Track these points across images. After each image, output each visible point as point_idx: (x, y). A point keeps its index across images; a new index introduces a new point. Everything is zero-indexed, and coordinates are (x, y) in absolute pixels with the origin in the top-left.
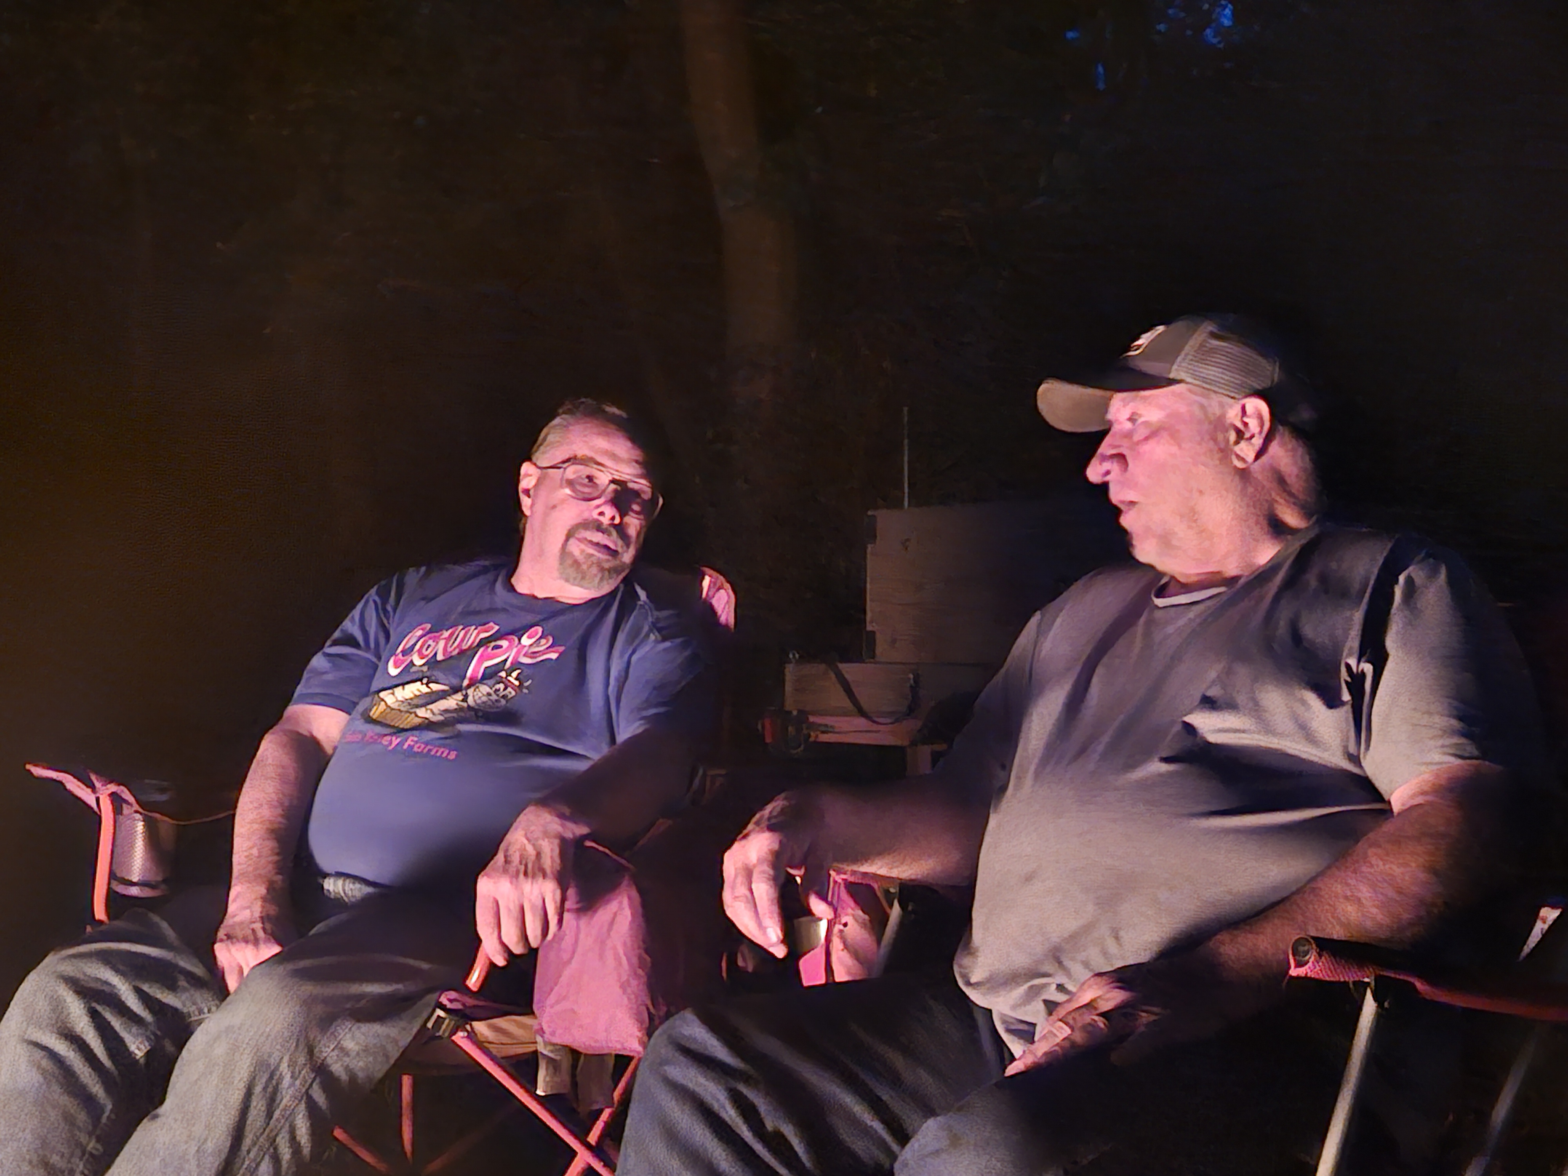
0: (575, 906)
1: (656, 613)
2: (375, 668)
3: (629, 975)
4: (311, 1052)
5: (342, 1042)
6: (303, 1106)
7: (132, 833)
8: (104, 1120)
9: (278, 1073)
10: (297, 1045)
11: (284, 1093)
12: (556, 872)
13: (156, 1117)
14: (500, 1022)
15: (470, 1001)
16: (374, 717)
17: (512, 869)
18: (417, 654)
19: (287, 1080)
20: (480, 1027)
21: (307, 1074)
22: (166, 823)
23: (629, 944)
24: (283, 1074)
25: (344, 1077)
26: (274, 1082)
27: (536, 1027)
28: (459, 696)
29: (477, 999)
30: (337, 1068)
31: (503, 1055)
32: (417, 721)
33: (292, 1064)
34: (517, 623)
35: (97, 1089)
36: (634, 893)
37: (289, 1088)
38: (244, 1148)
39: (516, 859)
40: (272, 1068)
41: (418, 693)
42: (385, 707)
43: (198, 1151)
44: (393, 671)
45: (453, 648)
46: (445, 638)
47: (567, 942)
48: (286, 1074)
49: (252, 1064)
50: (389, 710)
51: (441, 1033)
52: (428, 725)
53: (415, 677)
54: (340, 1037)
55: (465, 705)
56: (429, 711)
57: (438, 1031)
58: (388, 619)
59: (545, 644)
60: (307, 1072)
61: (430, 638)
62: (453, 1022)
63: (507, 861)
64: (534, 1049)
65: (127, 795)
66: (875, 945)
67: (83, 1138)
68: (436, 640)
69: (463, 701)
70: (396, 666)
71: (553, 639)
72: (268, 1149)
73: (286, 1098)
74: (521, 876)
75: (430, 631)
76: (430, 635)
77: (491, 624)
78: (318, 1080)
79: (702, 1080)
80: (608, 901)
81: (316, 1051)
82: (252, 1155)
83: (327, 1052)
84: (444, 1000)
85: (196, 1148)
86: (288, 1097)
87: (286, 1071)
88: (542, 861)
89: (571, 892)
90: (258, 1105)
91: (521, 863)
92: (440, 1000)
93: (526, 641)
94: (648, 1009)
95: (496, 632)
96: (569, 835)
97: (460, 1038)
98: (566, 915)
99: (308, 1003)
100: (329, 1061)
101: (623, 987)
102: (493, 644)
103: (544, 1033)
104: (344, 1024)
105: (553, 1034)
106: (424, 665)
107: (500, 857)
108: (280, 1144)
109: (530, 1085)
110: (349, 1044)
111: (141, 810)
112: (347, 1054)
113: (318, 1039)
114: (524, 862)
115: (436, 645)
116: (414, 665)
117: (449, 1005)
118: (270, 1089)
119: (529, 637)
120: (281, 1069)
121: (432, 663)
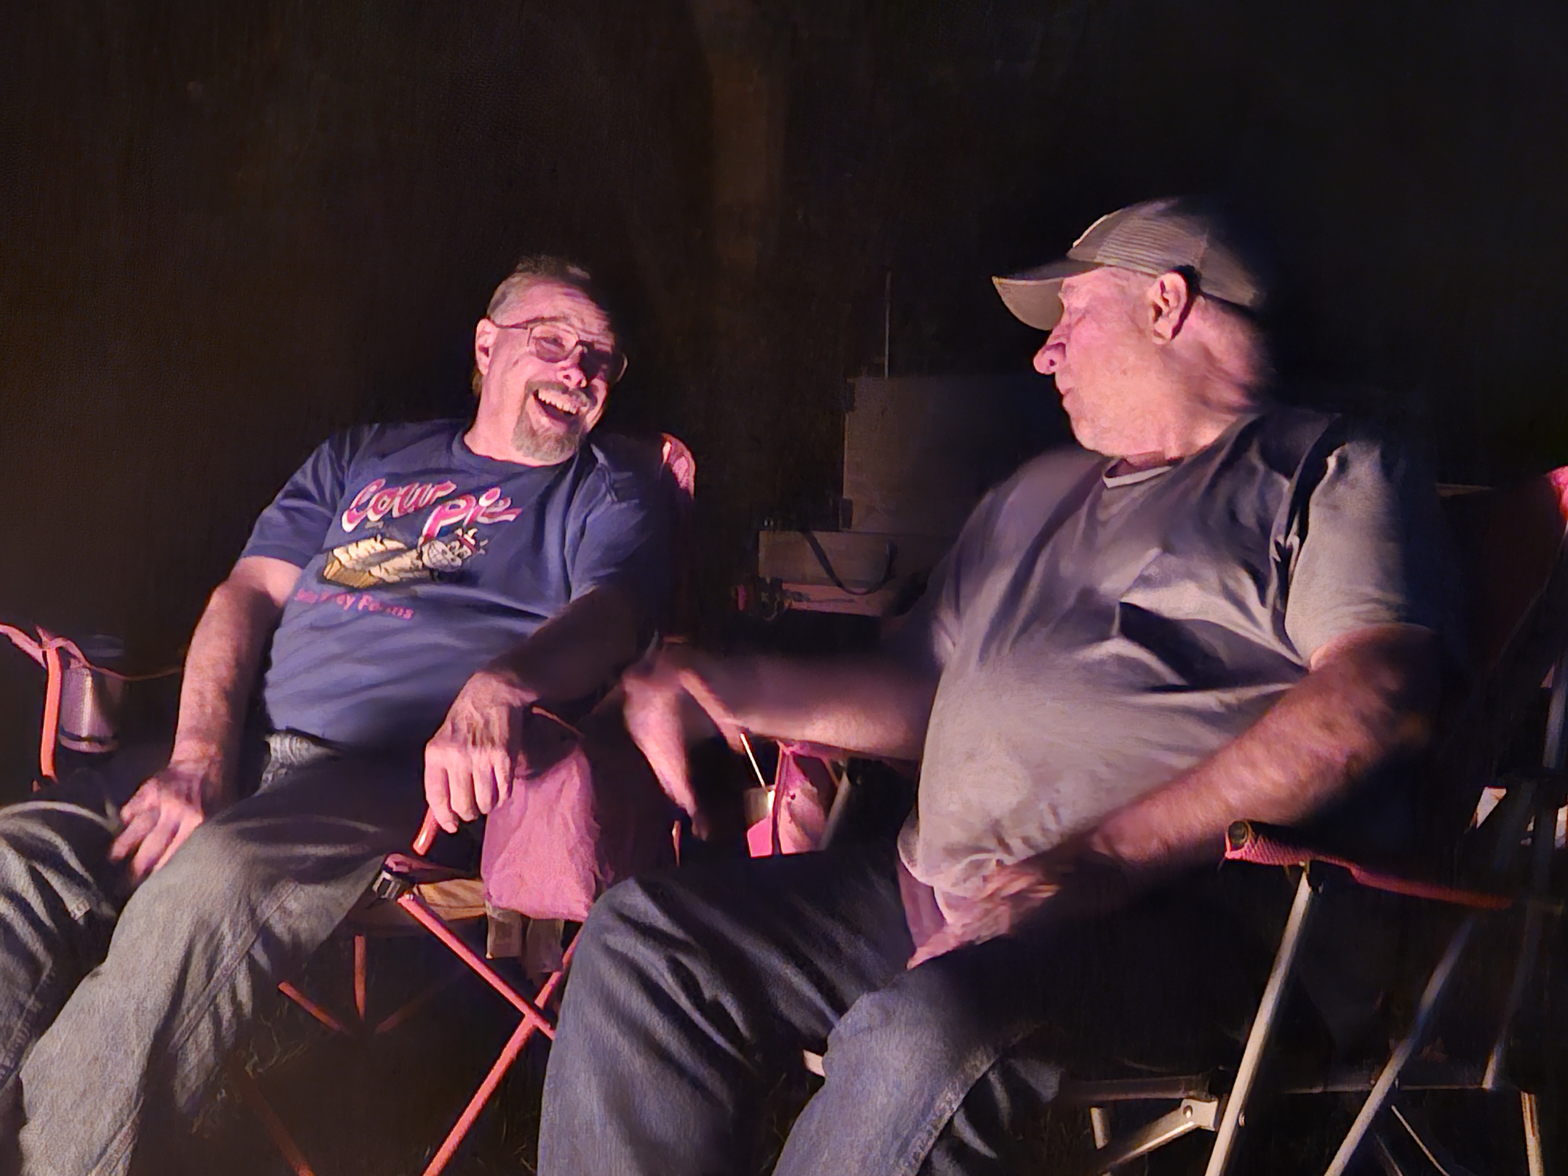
0: (524, 773)
1: (614, 476)
2: (330, 522)
3: (576, 841)
4: (253, 911)
5: (285, 903)
6: (244, 965)
7: (81, 689)
8: (44, 977)
9: (219, 933)
10: (239, 903)
11: (224, 953)
12: (505, 741)
13: (97, 974)
14: (446, 885)
15: (415, 864)
16: (328, 577)
17: (461, 738)
18: (372, 510)
19: (228, 938)
20: (427, 890)
21: (248, 934)
22: (114, 679)
23: (577, 810)
24: (225, 933)
25: (286, 938)
26: (215, 942)
27: (484, 891)
28: (414, 554)
29: (424, 862)
30: (279, 929)
31: (450, 917)
32: (371, 581)
33: (233, 923)
34: (473, 483)
35: (36, 946)
36: (584, 760)
37: (230, 947)
38: (184, 1007)
39: (463, 726)
40: (213, 927)
41: (372, 551)
42: (339, 567)
43: (137, 1009)
44: (348, 527)
45: (409, 505)
46: (400, 495)
47: (515, 809)
48: (227, 933)
49: (193, 923)
50: (343, 569)
51: (386, 895)
52: (381, 586)
53: (368, 533)
54: (283, 898)
55: (420, 563)
56: (383, 570)
57: (384, 894)
58: (343, 473)
59: (502, 506)
60: (248, 933)
61: (385, 494)
62: (398, 886)
63: (454, 731)
64: (482, 913)
65: (75, 650)
66: (822, 817)
67: (22, 996)
68: (392, 496)
69: (417, 558)
70: (350, 521)
71: (512, 503)
72: (208, 1009)
73: (228, 958)
74: (470, 745)
75: (387, 486)
76: (386, 491)
77: (449, 483)
78: (260, 940)
79: (641, 948)
80: (557, 770)
81: (258, 911)
82: (192, 1013)
83: (269, 912)
84: (390, 862)
85: (135, 1006)
86: (230, 957)
87: (227, 930)
88: (491, 727)
89: (521, 758)
90: (198, 965)
91: (469, 732)
92: (386, 863)
93: (484, 502)
94: (595, 876)
95: (453, 491)
96: (517, 703)
97: (406, 900)
98: (516, 783)
99: (253, 862)
100: (271, 921)
101: (571, 853)
102: (450, 503)
103: (491, 896)
104: (288, 886)
105: (500, 898)
106: (379, 521)
107: (447, 726)
108: (221, 1004)
109: (478, 950)
110: (293, 905)
111: (88, 665)
112: (290, 914)
113: (261, 899)
114: (471, 730)
115: (391, 502)
116: (368, 520)
117: (395, 868)
118: (211, 949)
119: (487, 498)
120: (222, 929)
121: (387, 519)
